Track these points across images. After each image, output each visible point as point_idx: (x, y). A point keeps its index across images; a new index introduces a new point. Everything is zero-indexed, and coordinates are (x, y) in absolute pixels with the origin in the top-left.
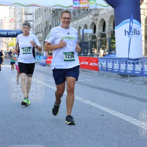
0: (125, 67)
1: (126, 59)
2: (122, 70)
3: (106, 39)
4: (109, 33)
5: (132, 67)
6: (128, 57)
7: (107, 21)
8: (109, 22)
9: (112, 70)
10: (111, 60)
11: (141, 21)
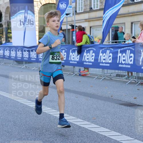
0: (21, 54)
1: (22, 47)
2: (18, 57)
3: (3, 29)
4: (5, 23)
5: (28, 55)
6: (23, 45)
7: (3, 12)
8: (6, 13)
9: (10, 58)
10: (7, 48)
11: (35, 13)
